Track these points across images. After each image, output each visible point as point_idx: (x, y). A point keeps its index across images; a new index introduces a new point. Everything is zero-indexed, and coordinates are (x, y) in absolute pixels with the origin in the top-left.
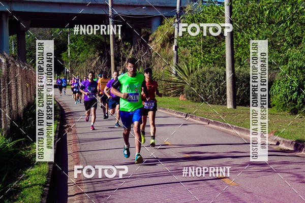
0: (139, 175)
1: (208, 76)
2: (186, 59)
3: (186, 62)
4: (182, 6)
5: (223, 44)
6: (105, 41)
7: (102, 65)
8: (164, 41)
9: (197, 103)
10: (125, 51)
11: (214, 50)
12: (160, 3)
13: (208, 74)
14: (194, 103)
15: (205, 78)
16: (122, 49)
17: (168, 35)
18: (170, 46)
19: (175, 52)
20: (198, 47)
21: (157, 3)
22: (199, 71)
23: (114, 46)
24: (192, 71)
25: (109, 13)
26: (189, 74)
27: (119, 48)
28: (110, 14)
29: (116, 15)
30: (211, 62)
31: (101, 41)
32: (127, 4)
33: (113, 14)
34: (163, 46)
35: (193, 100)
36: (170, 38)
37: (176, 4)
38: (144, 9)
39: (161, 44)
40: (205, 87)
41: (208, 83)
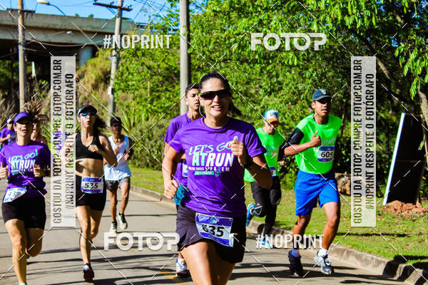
0: (50, 270)
1: (157, 132)
2: (127, 107)
3: (126, 112)
4: (122, 31)
5: (177, 87)
6: (13, 76)
7: (7, 112)
8: (96, 80)
9: (140, 169)
10: (41, 93)
11: (165, 96)
12: (93, 28)
13: (156, 128)
14: (136, 169)
15: (152, 135)
16: (36, 90)
17: (103, 73)
18: (105, 89)
19: (111, 96)
20: (143, 91)
21: (88, 26)
22: (144, 124)
23: (25, 85)
24: (134, 124)
25: (18, 37)
26: (130, 128)
27: (32, 88)
28: (20, 40)
29: (29, 41)
30: (160, 113)
31: (7, 78)
32: (45, 26)
33: (24, 39)
34: (95, 87)
35: (135, 164)
36: (105, 77)
37: (114, 29)
38: (69, 34)
39: (92, 85)
40: (152, 147)
41: (156, 142)
